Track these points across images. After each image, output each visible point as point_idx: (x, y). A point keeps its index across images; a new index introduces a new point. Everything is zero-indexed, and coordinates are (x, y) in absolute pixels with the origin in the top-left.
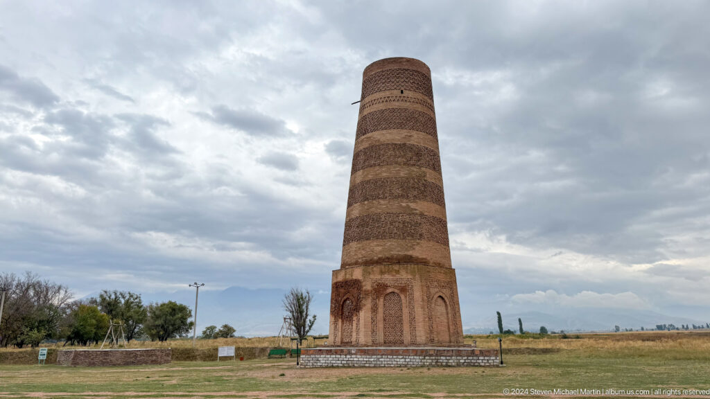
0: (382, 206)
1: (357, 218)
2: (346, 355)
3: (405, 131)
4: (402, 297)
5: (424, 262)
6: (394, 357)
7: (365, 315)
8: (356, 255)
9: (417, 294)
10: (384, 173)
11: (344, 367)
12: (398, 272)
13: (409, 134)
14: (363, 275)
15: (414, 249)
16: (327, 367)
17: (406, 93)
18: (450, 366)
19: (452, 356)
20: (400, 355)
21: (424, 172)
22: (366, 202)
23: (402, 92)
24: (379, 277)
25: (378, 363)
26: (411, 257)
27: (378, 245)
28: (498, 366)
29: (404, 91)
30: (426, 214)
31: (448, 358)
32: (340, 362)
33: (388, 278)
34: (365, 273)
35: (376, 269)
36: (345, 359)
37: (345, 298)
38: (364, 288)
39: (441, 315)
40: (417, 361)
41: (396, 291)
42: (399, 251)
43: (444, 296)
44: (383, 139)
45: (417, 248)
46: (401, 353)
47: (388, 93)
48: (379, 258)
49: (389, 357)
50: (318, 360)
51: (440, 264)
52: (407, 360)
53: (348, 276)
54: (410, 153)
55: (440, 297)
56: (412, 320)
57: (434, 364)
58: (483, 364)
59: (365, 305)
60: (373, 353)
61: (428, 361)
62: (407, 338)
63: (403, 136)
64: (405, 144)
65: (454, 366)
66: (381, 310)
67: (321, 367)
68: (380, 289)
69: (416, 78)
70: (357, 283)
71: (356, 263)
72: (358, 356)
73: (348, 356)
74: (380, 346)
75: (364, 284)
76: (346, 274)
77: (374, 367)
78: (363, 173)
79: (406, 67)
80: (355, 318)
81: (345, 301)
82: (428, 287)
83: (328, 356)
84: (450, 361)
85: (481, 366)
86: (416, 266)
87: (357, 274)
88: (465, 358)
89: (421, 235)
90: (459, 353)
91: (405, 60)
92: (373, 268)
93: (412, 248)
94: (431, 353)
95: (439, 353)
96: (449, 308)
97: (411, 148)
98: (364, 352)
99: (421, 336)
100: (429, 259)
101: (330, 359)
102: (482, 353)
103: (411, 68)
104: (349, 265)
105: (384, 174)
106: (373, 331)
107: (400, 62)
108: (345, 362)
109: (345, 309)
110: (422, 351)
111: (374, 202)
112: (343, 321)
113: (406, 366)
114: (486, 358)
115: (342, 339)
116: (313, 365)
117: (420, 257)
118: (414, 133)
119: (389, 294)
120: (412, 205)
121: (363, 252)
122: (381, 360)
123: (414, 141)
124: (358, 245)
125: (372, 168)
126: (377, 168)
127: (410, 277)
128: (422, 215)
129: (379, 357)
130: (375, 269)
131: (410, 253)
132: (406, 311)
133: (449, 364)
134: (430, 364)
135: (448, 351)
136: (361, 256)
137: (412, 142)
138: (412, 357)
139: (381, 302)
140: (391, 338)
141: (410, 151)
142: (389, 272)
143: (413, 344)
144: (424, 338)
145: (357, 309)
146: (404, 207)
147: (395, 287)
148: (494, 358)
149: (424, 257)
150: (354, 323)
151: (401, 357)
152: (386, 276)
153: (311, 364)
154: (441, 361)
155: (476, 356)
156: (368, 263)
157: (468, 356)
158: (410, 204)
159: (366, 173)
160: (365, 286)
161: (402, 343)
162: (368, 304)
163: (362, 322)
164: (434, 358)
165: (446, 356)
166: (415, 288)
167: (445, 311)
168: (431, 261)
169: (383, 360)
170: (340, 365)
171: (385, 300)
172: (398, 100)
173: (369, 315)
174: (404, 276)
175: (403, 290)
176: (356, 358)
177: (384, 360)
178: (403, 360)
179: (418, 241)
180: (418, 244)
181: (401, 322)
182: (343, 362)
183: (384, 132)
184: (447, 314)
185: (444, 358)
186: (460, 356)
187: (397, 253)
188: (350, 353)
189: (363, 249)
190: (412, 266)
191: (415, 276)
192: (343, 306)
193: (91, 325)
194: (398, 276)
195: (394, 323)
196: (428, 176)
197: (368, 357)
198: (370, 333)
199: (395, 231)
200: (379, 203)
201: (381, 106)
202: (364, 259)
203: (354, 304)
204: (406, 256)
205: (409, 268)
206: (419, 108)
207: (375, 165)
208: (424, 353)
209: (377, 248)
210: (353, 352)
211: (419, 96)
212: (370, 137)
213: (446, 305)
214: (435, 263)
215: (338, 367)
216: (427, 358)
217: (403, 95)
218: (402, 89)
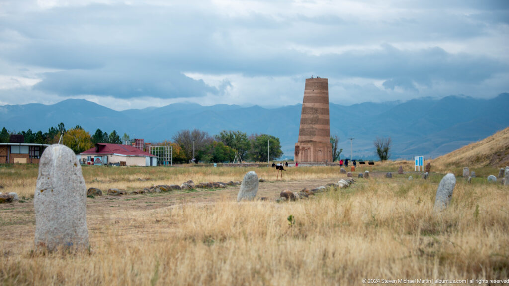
0: (306, 126)
4: (308, 151)
5: (315, 142)
7: (300, 155)
9: (312, 150)
10: (307, 116)
13: (314, 104)
17: (315, 91)
22: (302, 125)
23: (313, 90)
24: (303, 145)
26: (312, 140)
33: (305, 146)
34: (300, 145)
35: (303, 143)
37: (297, 150)
38: (300, 148)
39: (320, 155)
41: (307, 149)
42: (309, 139)
45: (314, 138)
46: (306, 164)
47: (309, 91)
48: (304, 141)
55: (320, 150)
56: (310, 156)
62: (309, 161)
63: (312, 105)
64: (312, 108)
66: (303, 154)
68: (303, 149)
69: (318, 85)
71: (300, 142)
80: (298, 155)
82: (315, 148)
87: (299, 145)
89: (315, 134)
93: (312, 138)
97: (314, 109)
99: (312, 160)
103: (316, 82)
105: (307, 117)
106: (301, 159)
111: (304, 125)
112: (296, 156)
117: (314, 140)
118: (316, 104)
120: (313, 126)
123: (315, 107)
128: (316, 128)
132: (309, 154)
140: (305, 160)
142: (306, 144)
146: (311, 127)
149: (316, 140)
161: (307, 162)
162: (300, 152)
163: (299, 157)
166: (311, 148)
171: (304, 151)
174: (309, 145)
175: (309, 149)
179: (314, 136)
181: (308, 157)
183: (308, 103)
184: (322, 155)
189: (301, 138)
191: (312, 145)
192: (296, 152)
193: (221, 153)
195: (306, 157)
199: (308, 133)
201: (309, 95)
202: (301, 140)
203: (298, 152)
205: (311, 143)
206: (318, 95)
209: (304, 138)
211: (319, 91)
212: (305, 104)
213: (322, 153)
217: (313, 92)
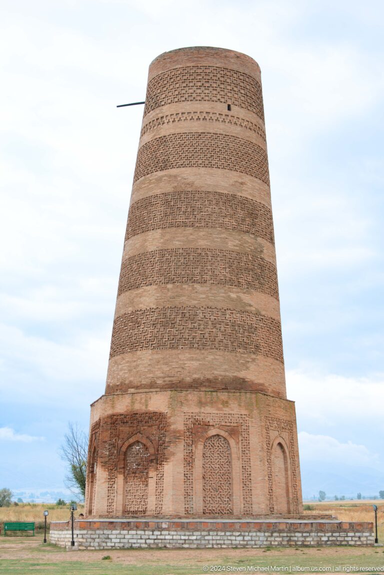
1: (152, 311)
2: (153, 531)
3: (235, 173)
4: (232, 442)
6: (228, 534)
8: (150, 371)
9: (255, 440)
10: (202, 239)
11: (150, 548)
12: (225, 403)
13: (240, 181)
14: (171, 405)
15: (247, 368)
16: (123, 549)
17: (236, 111)
18: (307, 546)
19: (311, 531)
20: (235, 530)
21: (260, 245)
22: (170, 286)
23: (229, 108)
24: (196, 410)
25: (203, 542)
26: (243, 380)
27: (192, 359)
28: (372, 546)
29: (232, 107)
30: (263, 313)
31: (304, 534)
32: (143, 541)
33: (210, 413)
34: (174, 403)
35: (193, 396)
36: (151, 537)
37: (131, 441)
38: (172, 427)
39: (279, 472)
40: (261, 539)
41: (222, 433)
42: (226, 370)
43: (283, 443)
44: (198, 183)
45: (252, 366)
46: (237, 526)
47: (206, 106)
48: (195, 380)
49: (219, 533)
50: (108, 538)
51: (279, 393)
52: (246, 538)
53: (138, 407)
54: (242, 212)
55: (280, 444)
56: (247, 479)
57: (284, 543)
58: (353, 543)
59: (173, 454)
60: (194, 528)
61: (276, 539)
62: (238, 505)
63: (232, 182)
64: (234, 196)
65: (313, 546)
66: (198, 462)
67: (113, 548)
68: (197, 430)
69: (248, 87)
70: (157, 418)
71: (152, 385)
72: (172, 533)
73: (156, 533)
74: (199, 518)
75: (172, 420)
76: (133, 403)
77: (197, 548)
78: (163, 235)
79: (235, 67)
80: (152, 474)
81: (130, 446)
82: (267, 429)
83: (125, 532)
84: (308, 539)
85: (350, 545)
86: (254, 396)
87: (158, 403)
88: (330, 534)
89: (257, 347)
90: (321, 528)
91: (232, 54)
92: (187, 395)
93: (245, 366)
94: (282, 527)
95: (293, 529)
96: (289, 461)
98: (183, 527)
99: (260, 503)
100: (267, 385)
101: (127, 537)
102: (353, 527)
103: (241, 70)
104: (137, 387)
105: (202, 243)
106: (187, 495)
107: (226, 57)
108: (152, 541)
109: (130, 459)
110: (269, 525)
111: (185, 286)
112: (125, 478)
113: (244, 547)
114: (358, 534)
115: (124, 506)
116: (99, 546)
117: (256, 382)
119: (211, 437)
120: (246, 298)
121: (165, 368)
122: (206, 538)
124: (156, 356)
125: (180, 230)
126: (190, 230)
127: (244, 412)
128: (258, 314)
129: (204, 533)
130: (190, 397)
131: (242, 374)
132: (237, 466)
133: (306, 543)
134: (280, 545)
135: (306, 524)
136: (162, 375)
137: (245, 195)
138: (254, 534)
139: (199, 450)
140: (214, 506)
141: (242, 209)
142: (212, 403)
143: (248, 514)
144: (263, 506)
145: (158, 459)
146: (232, 300)
147: (221, 427)
148: (367, 534)
149: (261, 381)
150: (152, 482)
151: (238, 534)
152: (208, 409)
153: (96, 544)
154: (296, 539)
155: (345, 531)
156: (176, 386)
157: (333, 532)
158: (242, 296)
159: (168, 237)
160: (174, 423)
161: (230, 513)
162: (178, 451)
163: (168, 479)
164: (285, 534)
165: (302, 532)
166: (251, 430)
167: (283, 466)
168: (270, 390)
169: (210, 538)
170: (144, 546)
171: (205, 446)
172: (224, 121)
173: (181, 469)
174: (236, 410)
175: (234, 432)
176: (167, 536)
177: (212, 538)
178: (241, 538)
179: (253, 356)
180: (254, 360)
181: (229, 480)
182: (148, 541)
183: (202, 170)
184: (286, 470)
185: (300, 535)
186: (322, 531)
187: (223, 373)
188: (160, 529)
189: (166, 364)
190: (248, 395)
191: (252, 411)
192: (125, 453)
194: (227, 410)
195: (217, 482)
196: (265, 251)
197: (187, 533)
198: (183, 498)
199: (220, 337)
200: (194, 289)
201: (196, 127)
202: (167, 379)
203: (152, 451)
204: (236, 379)
205: (243, 398)
206: (252, 136)
207: (185, 225)
208: (272, 529)
210: (164, 526)
211: (253, 117)
212: (175, 176)
213: (285, 457)
214: (273, 392)
215: (140, 548)
216: (275, 534)
217: (230, 113)
218: (229, 102)
